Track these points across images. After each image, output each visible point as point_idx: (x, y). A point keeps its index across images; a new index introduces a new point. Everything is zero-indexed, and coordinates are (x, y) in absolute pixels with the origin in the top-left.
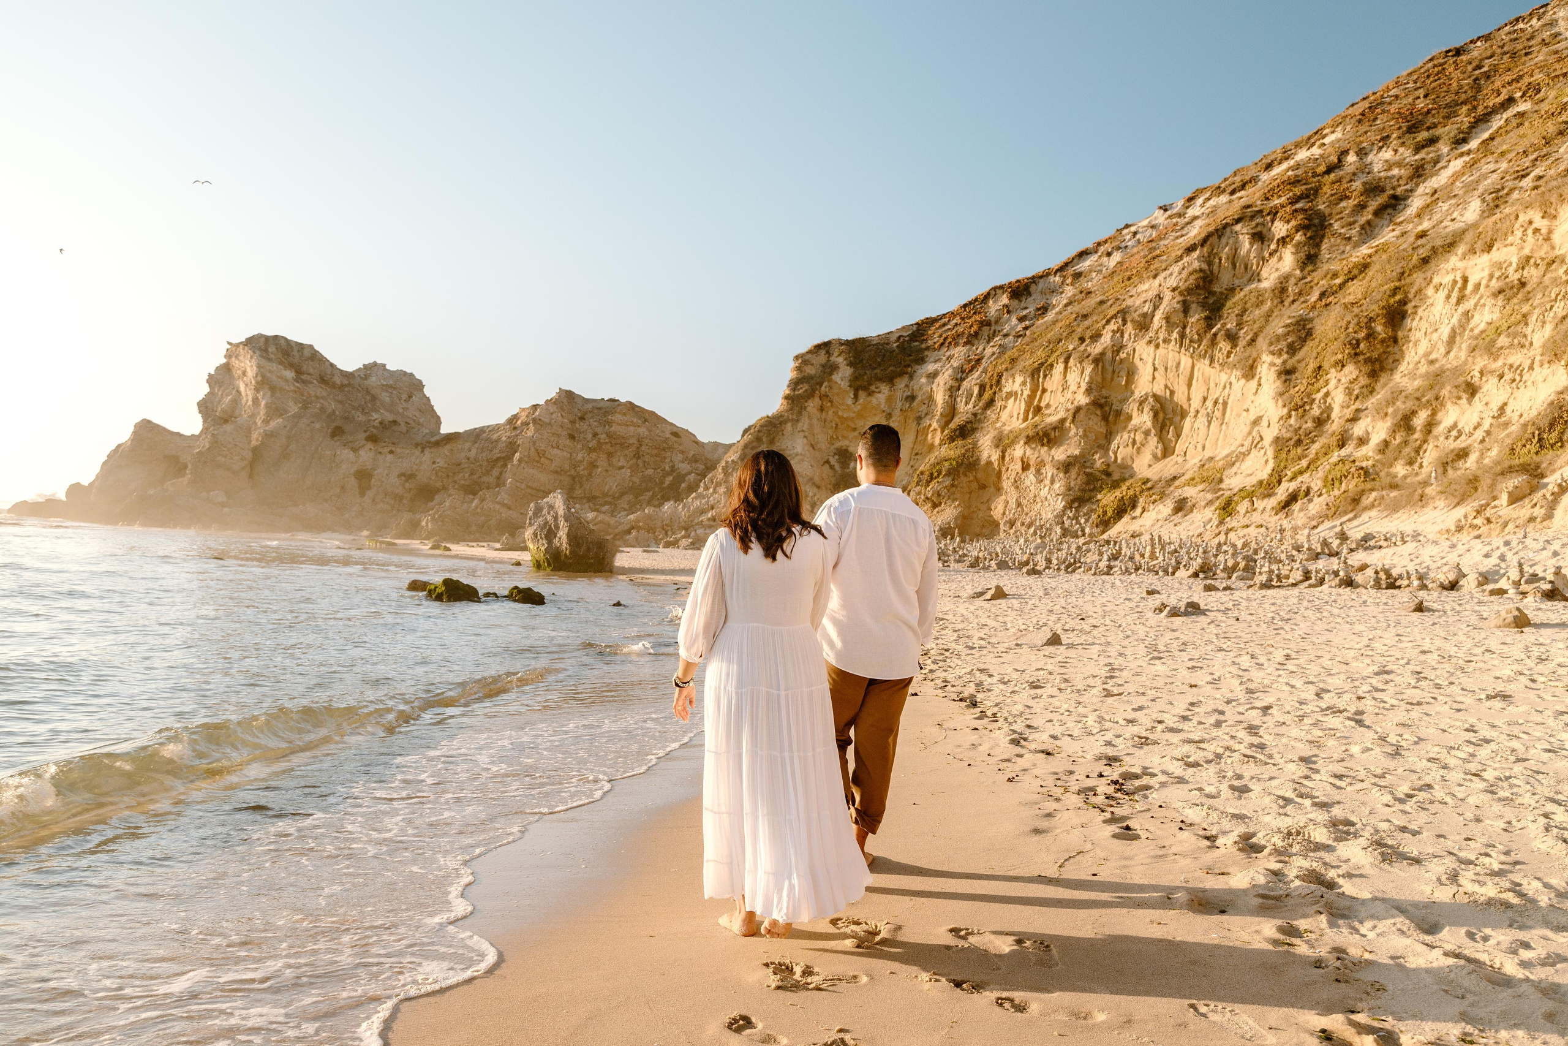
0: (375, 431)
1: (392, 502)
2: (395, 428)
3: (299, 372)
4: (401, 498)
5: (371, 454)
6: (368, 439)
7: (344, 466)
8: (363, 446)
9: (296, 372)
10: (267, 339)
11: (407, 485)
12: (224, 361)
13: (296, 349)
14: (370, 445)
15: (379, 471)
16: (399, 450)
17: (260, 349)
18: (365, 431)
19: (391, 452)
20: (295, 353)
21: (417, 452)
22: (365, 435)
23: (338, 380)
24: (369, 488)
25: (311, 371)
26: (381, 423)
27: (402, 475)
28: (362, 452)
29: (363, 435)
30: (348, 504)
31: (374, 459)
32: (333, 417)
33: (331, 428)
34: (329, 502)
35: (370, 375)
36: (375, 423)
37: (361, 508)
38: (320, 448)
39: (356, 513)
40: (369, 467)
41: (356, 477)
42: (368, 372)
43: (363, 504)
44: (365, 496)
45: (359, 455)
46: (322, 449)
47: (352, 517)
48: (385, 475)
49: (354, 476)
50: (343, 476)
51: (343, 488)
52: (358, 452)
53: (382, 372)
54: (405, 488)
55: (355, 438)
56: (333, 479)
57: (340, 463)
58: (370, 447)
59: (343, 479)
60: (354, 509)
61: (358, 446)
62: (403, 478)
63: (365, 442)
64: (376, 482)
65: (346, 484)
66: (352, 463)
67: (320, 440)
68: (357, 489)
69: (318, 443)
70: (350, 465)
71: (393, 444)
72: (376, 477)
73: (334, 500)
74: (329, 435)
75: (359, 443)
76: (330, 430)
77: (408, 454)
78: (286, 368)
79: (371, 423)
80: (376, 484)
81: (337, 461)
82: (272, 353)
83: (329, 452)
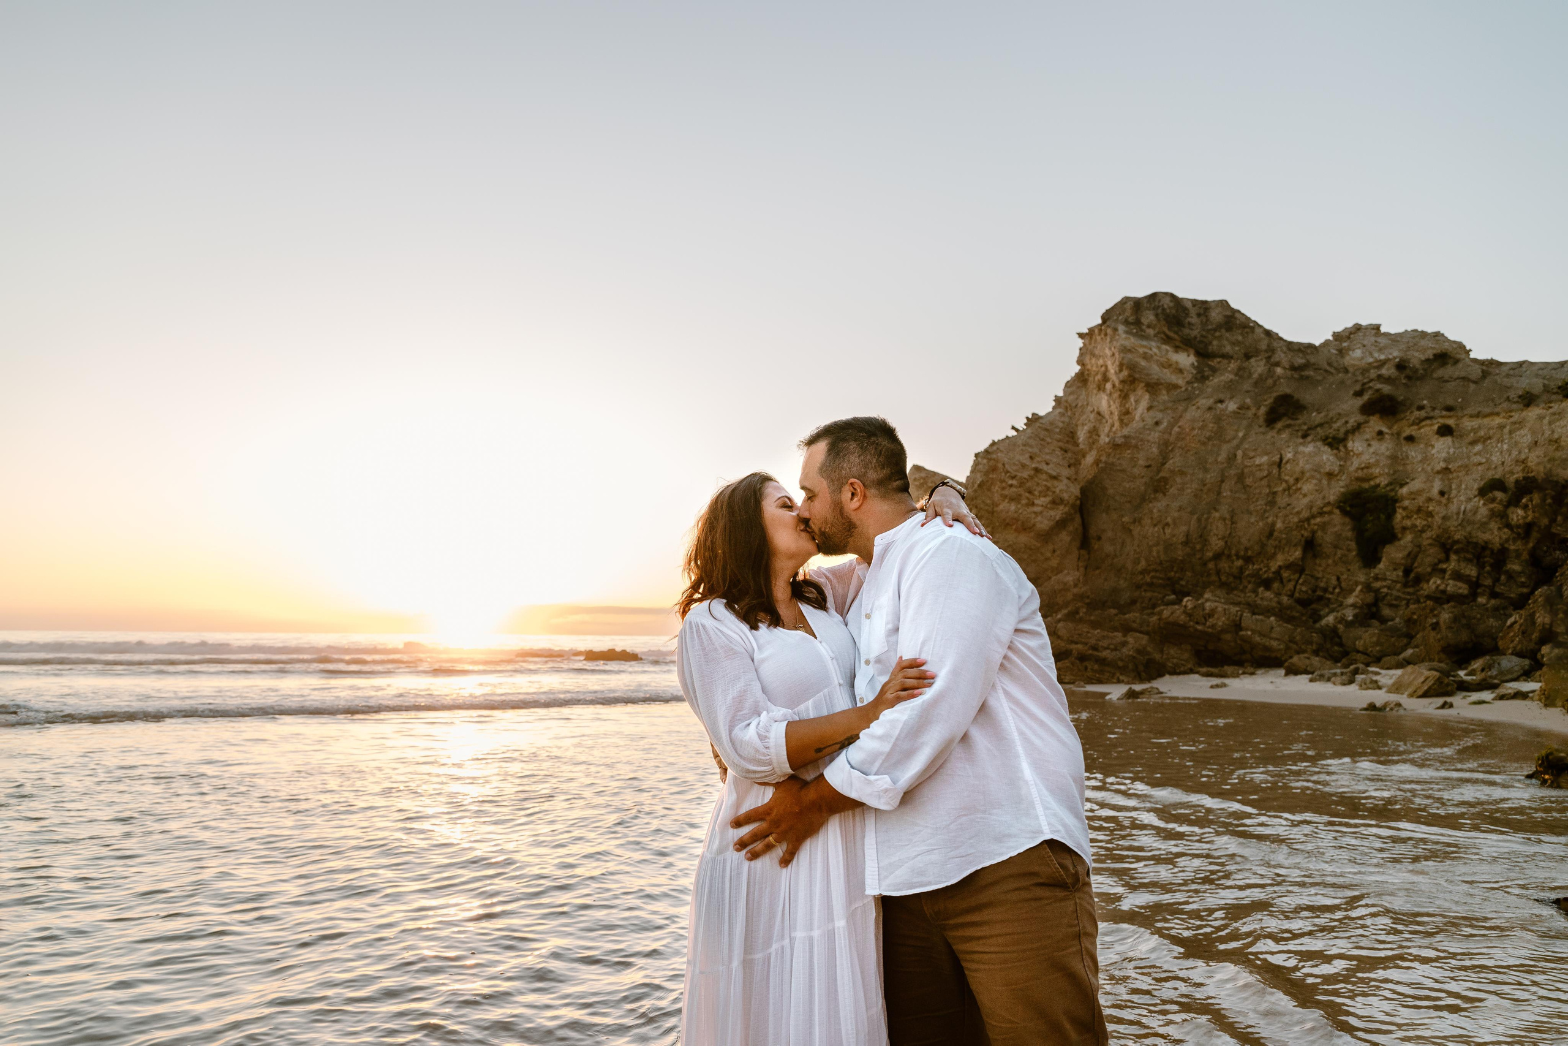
0: (1386, 389)
1: (1471, 571)
2: (1448, 371)
3: (1203, 354)
4: (1501, 556)
5: (1384, 448)
6: (1368, 409)
7: (1307, 487)
8: (1358, 428)
9: (1199, 354)
10: (1137, 305)
11: (1517, 515)
12: (1077, 368)
13: (1193, 312)
14: (1376, 423)
15: (1416, 485)
16: (1468, 424)
17: (1126, 322)
18: (1359, 394)
19: (1445, 431)
20: (1194, 320)
22: (1359, 402)
23: (1283, 360)
24: (1391, 537)
25: (1228, 349)
27: (1494, 485)
28: (1356, 445)
29: (1349, 406)
30: (1331, 589)
31: (1394, 458)
32: (1270, 381)
33: (1266, 403)
34: (1276, 585)
35: (1349, 349)
36: (1384, 371)
37: (1370, 598)
38: (1240, 453)
39: (1357, 611)
40: (1383, 481)
41: (1344, 512)
42: (1345, 344)
43: (1377, 585)
44: (1379, 561)
45: (1347, 451)
46: (1245, 455)
47: (1349, 625)
48: (1435, 492)
49: (1339, 507)
50: (1305, 514)
51: (1310, 546)
52: (1345, 447)
53: (1373, 339)
54: (1508, 526)
55: (1332, 414)
56: (1279, 525)
57: (1297, 480)
58: (1377, 428)
59: (1308, 520)
60: (1351, 600)
61: (1343, 430)
62: (1499, 495)
63: (1360, 418)
64: (1408, 517)
65: (1319, 533)
66: (1330, 475)
67: (1241, 434)
68: (1353, 545)
69: (1235, 442)
70: (1325, 482)
71: (1449, 409)
72: (1406, 503)
73: (1290, 581)
74: (1261, 420)
75: (1347, 422)
76: (1263, 410)
77: (1501, 427)
78: (1177, 349)
79: (1373, 374)
80: (1408, 523)
81: (1287, 478)
82: (1149, 326)
83: (1265, 459)
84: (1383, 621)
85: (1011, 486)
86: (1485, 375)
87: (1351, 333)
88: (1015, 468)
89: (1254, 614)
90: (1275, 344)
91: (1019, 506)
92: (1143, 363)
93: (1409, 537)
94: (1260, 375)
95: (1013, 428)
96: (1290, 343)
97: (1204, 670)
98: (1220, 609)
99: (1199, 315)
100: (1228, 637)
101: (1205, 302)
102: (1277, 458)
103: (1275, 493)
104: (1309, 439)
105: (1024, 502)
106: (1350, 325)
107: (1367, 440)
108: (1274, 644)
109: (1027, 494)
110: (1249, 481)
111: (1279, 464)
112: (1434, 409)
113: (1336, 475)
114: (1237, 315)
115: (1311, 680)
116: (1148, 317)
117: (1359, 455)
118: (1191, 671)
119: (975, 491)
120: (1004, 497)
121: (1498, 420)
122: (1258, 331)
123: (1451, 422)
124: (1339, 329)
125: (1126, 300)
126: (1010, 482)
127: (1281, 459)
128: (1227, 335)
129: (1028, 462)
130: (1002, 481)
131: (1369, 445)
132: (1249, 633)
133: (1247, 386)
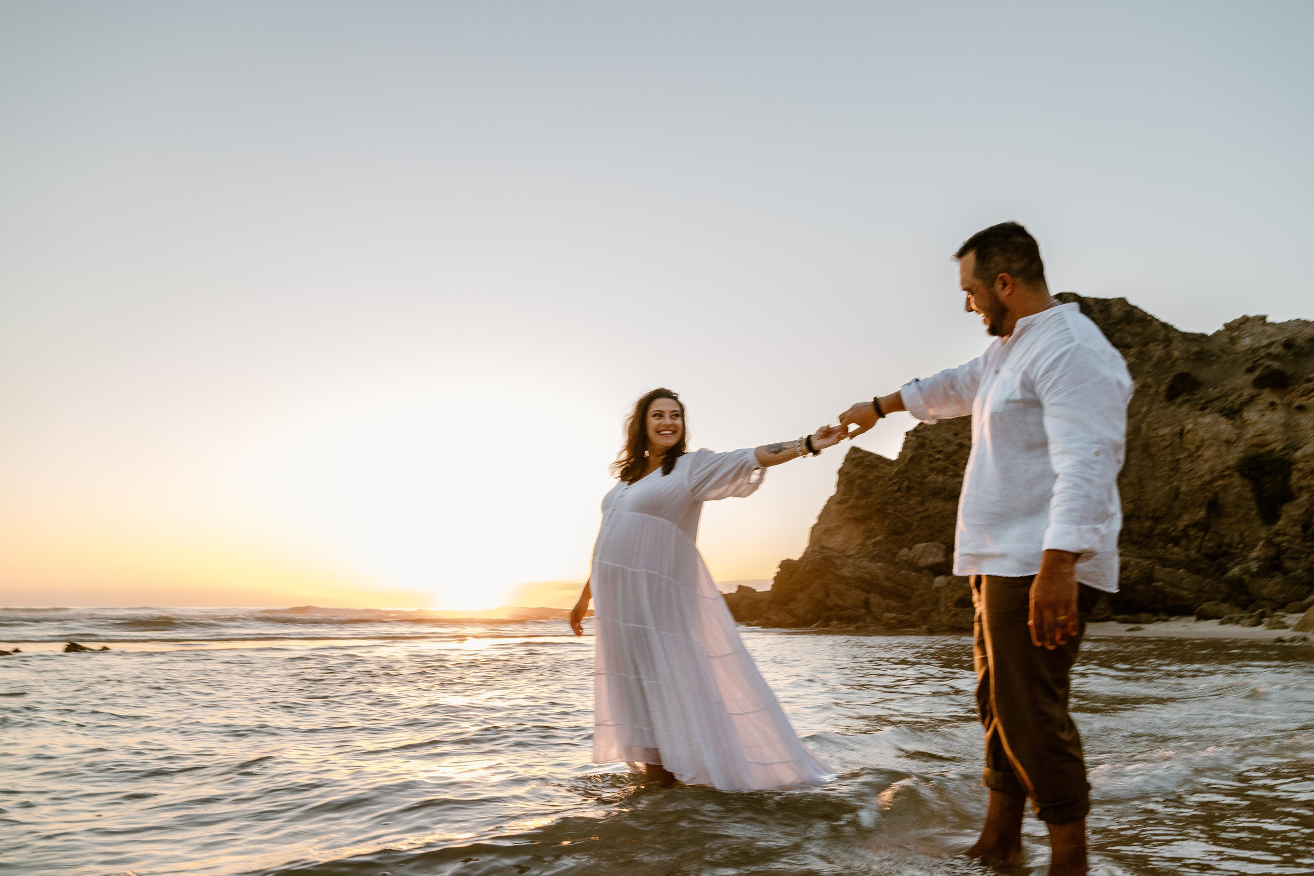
0: (1276, 365)
5: (1278, 416)
6: (1259, 383)
7: (1208, 454)
8: (1251, 400)
13: (1096, 309)
14: (1268, 396)
15: (1308, 449)
18: (1250, 370)
20: (1097, 315)
22: (1252, 377)
24: (1289, 496)
28: (1251, 415)
29: (1242, 381)
30: (1235, 545)
31: (1287, 426)
32: (1168, 363)
33: (1167, 381)
34: (1184, 542)
35: (1239, 337)
36: (1272, 350)
37: (1272, 552)
38: (1144, 426)
39: (1259, 564)
40: (1278, 446)
41: (1244, 476)
42: (1236, 333)
43: (1279, 539)
44: (1277, 518)
45: (1244, 422)
46: (1149, 428)
47: (1254, 575)
49: (1237, 471)
50: (1207, 478)
51: (1214, 506)
52: (1241, 416)
53: (1261, 328)
55: (1227, 388)
56: (1184, 488)
57: (1198, 448)
58: (1270, 400)
59: (1210, 482)
60: (1254, 554)
61: (1238, 402)
63: (1254, 391)
64: (1303, 478)
65: (1221, 495)
66: (1228, 442)
67: (1144, 409)
68: (1253, 504)
69: (1140, 416)
70: (1224, 448)
72: (1301, 465)
73: (1196, 538)
74: (1162, 397)
75: (1240, 396)
76: (1163, 388)
79: (1263, 352)
80: (1304, 483)
81: (1188, 446)
83: (1167, 430)
84: (1286, 572)
85: (938, 459)
87: (1240, 324)
88: (942, 444)
89: (1165, 567)
90: (1172, 335)
91: (946, 477)
93: (1305, 496)
94: (1160, 357)
96: (1185, 334)
97: (1120, 617)
98: (1132, 563)
99: (1101, 311)
100: (1141, 588)
101: (1105, 300)
102: (1178, 429)
103: (1179, 460)
104: (1207, 411)
105: (950, 473)
106: (1239, 316)
107: (1261, 410)
108: (1185, 593)
109: (952, 467)
110: (1154, 450)
111: (1181, 434)
113: (1234, 442)
114: (1135, 310)
115: (1222, 623)
117: (1255, 423)
118: (1108, 619)
119: (906, 465)
120: (932, 470)
122: (1156, 323)
124: (1229, 320)
126: (938, 456)
127: (1182, 430)
128: (1128, 327)
129: (952, 438)
130: (930, 456)
131: (1263, 415)
132: (1160, 584)
133: (1147, 367)
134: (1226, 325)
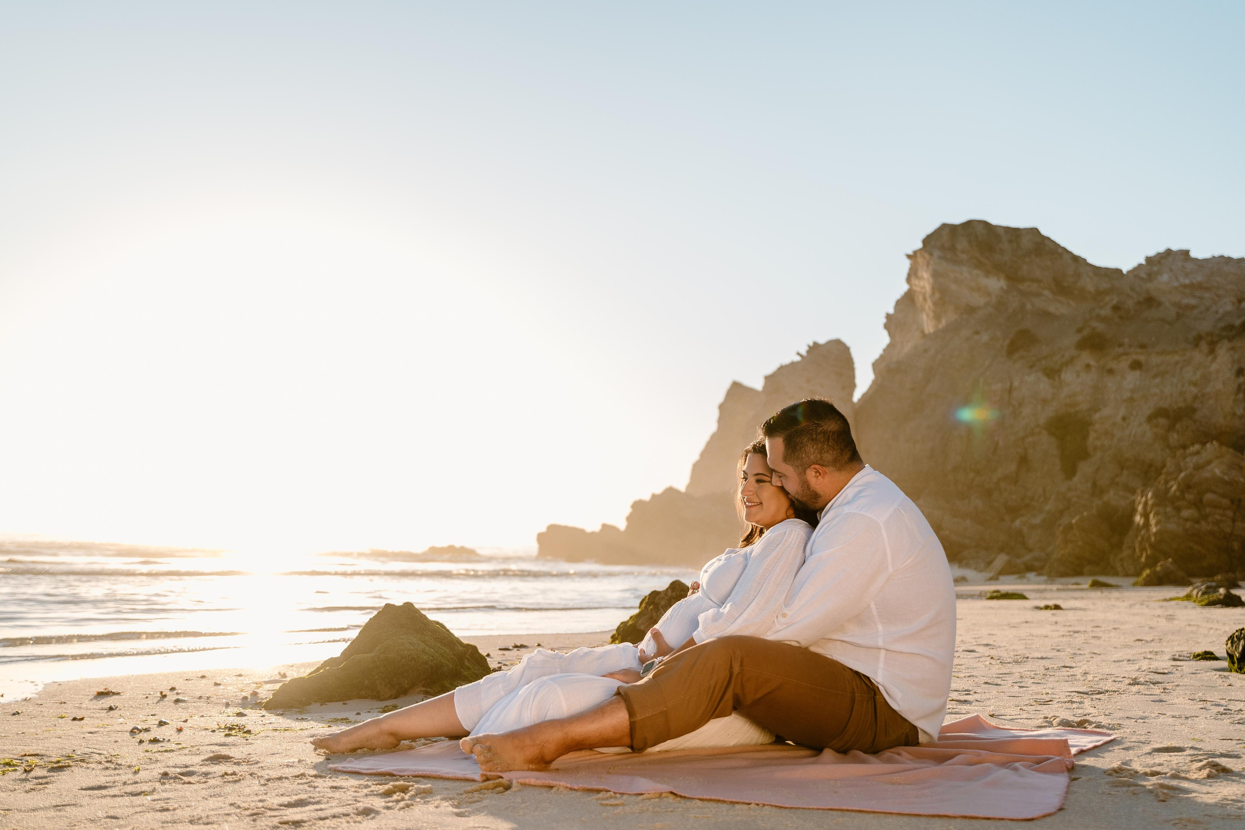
0: (1100, 327)
2: (1151, 313)
3: (1013, 278)
5: (1090, 377)
6: (1082, 344)
7: (1026, 411)
8: (1071, 361)
9: (1009, 278)
10: (955, 231)
11: (1175, 438)
12: (905, 287)
13: (1005, 238)
14: (1087, 357)
15: (1106, 411)
16: (1155, 360)
17: (942, 248)
18: (1079, 330)
19: (1136, 365)
20: (1006, 246)
21: (1198, 356)
23: (1089, 284)
24: (1085, 455)
25: (1037, 273)
26: (1116, 308)
27: (1160, 413)
28: (1068, 376)
29: (1071, 339)
30: (1037, 498)
31: (1095, 388)
32: (1019, 316)
33: (1011, 336)
35: (1158, 273)
37: (1060, 505)
38: (982, 380)
39: (1047, 517)
40: (1084, 406)
41: (1051, 434)
42: (1155, 268)
43: (1070, 494)
44: (1075, 474)
45: (1061, 382)
46: (985, 381)
47: (1034, 528)
48: (1119, 418)
49: (1047, 429)
50: (1021, 434)
51: (1024, 460)
52: (1059, 377)
53: (1181, 264)
54: (1169, 447)
55: (1056, 348)
56: (1001, 443)
57: (1020, 405)
58: (1086, 362)
59: (1023, 438)
60: (1047, 507)
61: (1060, 362)
62: (1162, 421)
63: (1074, 352)
64: (1099, 438)
65: (1031, 451)
66: (1045, 401)
67: (987, 363)
68: (1057, 461)
69: (981, 370)
70: (1039, 407)
71: (1143, 346)
72: (1098, 426)
73: (1005, 490)
74: (1004, 351)
75: (1063, 356)
76: (1007, 341)
77: (1177, 363)
78: (988, 274)
80: (1098, 443)
81: (1014, 402)
82: (963, 252)
83: (1000, 385)
86: (1179, 316)
87: (1163, 258)
92: (954, 287)
93: (1098, 455)
95: (798, 354)
96: (1098, 268)
99: (1010, 241)
101: (1017, 230)
102: (1007, 385)
103: (1005, 415)
104: (1034, 369)
106: (1162, 250)
107: (1077, 372)
111: (1011, 390)
112: (1130, 346)
113: (1049, 401)
114: (1047, 242)
116: (962, 244)
117: (1069, 384)
121: (1176, 358)
122: (1066, 256)
123: (1142, 358)
124: (1152, 253)
125: (944, 226)
127: (1011, 387)
128: (1037, 260)
131: (1078, 376)
134: (1148, 259)
